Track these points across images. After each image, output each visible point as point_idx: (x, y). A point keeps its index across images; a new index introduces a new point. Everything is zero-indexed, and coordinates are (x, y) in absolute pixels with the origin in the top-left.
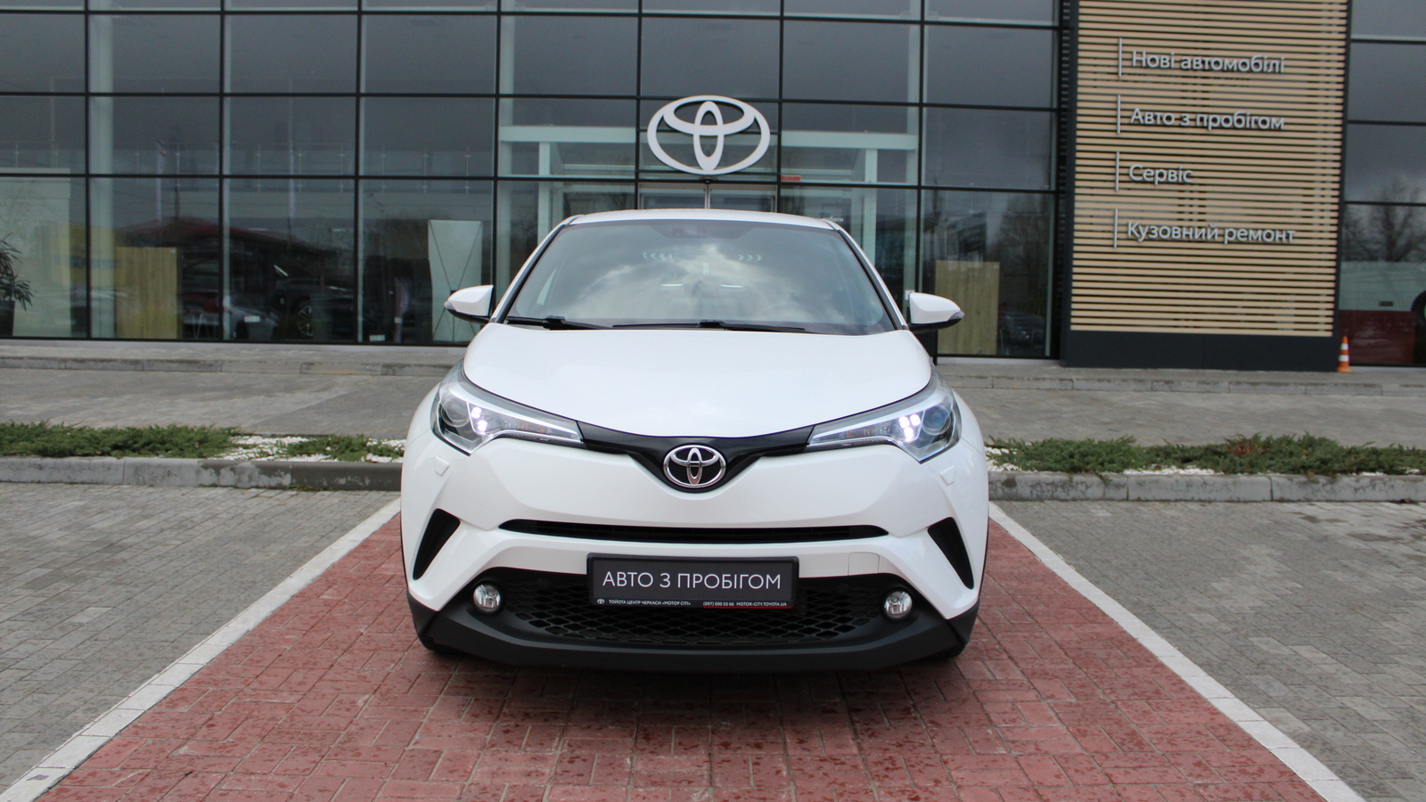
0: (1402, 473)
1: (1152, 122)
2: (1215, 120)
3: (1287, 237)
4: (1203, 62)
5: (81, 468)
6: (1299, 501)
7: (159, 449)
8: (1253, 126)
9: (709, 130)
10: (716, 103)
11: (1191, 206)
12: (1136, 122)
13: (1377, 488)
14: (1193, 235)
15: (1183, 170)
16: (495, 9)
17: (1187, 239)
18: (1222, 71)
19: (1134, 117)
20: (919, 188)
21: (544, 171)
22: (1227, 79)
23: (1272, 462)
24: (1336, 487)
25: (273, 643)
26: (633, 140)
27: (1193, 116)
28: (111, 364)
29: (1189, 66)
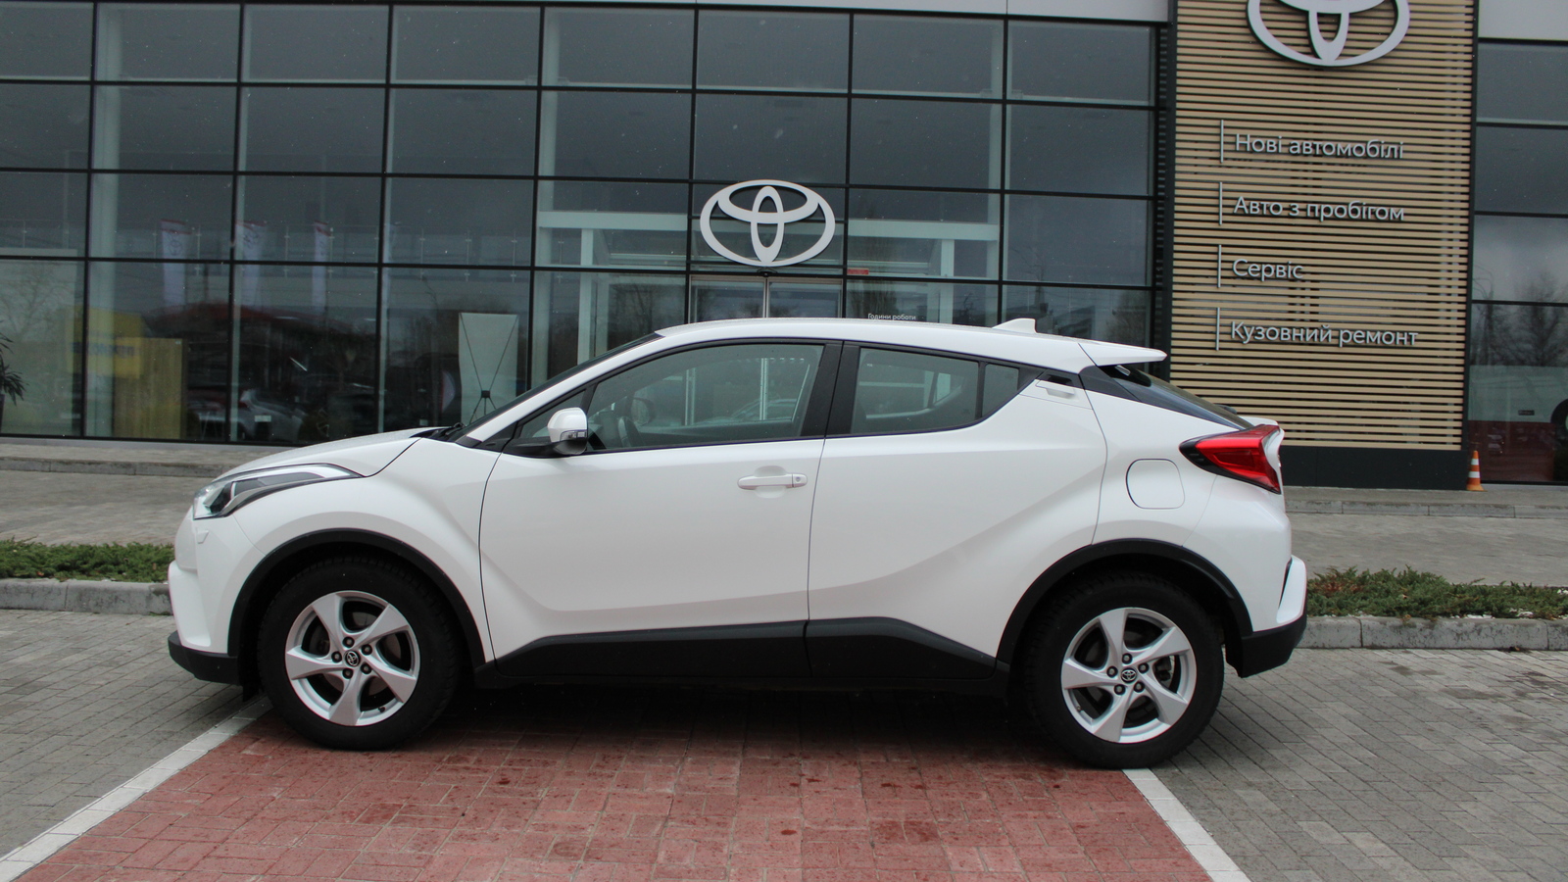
0: (1512, 616)
1: (1258, 212)
2: (1327, 210)
3: (1410, 340)
4: (1314, 147)
5: (18, 591)
6: (1393, 648)
7: (111, 571)
8: (1370, 217)
9: (768, 218)
10: (776, 187)
11: (1303, 305)
12: (1241, 212)
13: (1482, 634)
14: (1305, 336)
15: (1292, 265)
16: (535, 84)
17: (1297, 341)
18: (1336, 156)
19: (1238, 206)
20: (1000, 283)
21: (586, 261)
22: (1342, 165)
23: (1364, 602)
24: (1435, 632)
25: (168, 810)
26: (684, 228)
27: (1303, 206)
28: (100, 466)
29: (1298, 151)
